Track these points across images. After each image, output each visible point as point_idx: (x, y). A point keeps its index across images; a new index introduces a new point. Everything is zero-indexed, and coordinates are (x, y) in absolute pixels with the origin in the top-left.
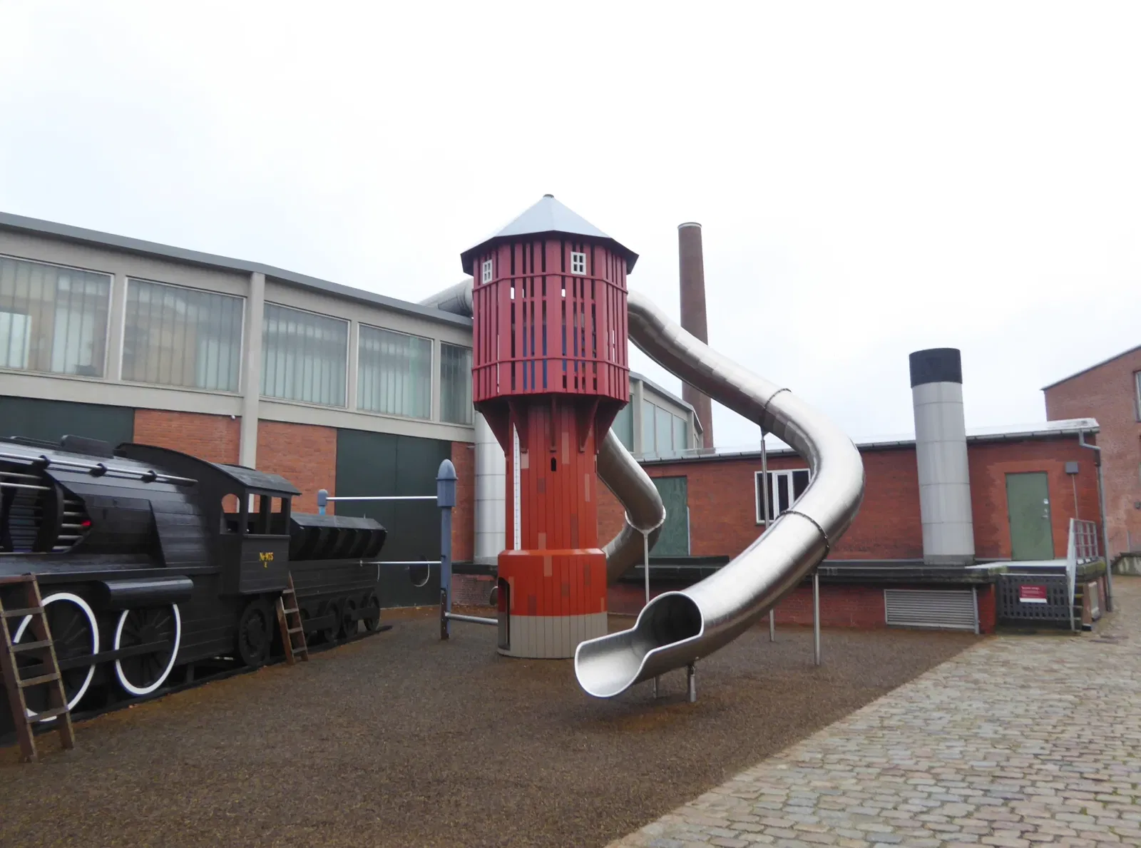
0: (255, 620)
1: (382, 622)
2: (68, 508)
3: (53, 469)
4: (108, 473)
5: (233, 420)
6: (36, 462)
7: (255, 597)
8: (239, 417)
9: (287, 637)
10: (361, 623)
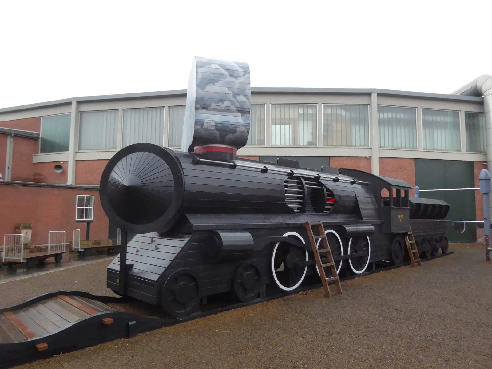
0: (397, 245)
1: (450, 249)
2: (328, 195)
3: (321, 179)
4: (339, 181)
5: (368, 158)
6: (315, 177)
7: (397, 235)
8: (370, 157)
9: (411, 254)
10: (440, 250)
